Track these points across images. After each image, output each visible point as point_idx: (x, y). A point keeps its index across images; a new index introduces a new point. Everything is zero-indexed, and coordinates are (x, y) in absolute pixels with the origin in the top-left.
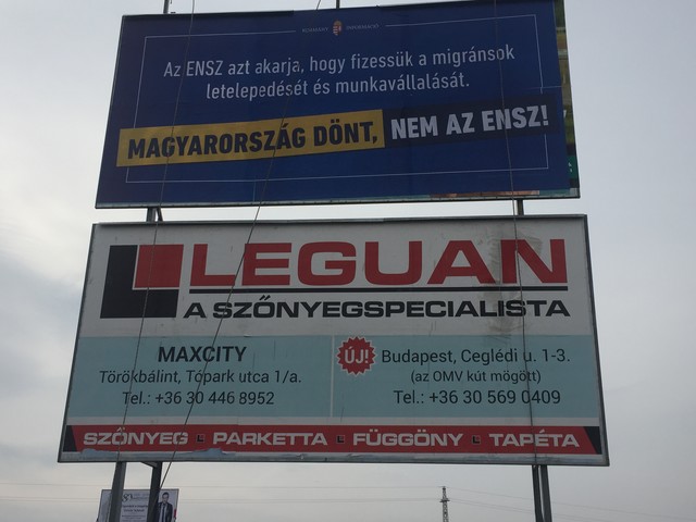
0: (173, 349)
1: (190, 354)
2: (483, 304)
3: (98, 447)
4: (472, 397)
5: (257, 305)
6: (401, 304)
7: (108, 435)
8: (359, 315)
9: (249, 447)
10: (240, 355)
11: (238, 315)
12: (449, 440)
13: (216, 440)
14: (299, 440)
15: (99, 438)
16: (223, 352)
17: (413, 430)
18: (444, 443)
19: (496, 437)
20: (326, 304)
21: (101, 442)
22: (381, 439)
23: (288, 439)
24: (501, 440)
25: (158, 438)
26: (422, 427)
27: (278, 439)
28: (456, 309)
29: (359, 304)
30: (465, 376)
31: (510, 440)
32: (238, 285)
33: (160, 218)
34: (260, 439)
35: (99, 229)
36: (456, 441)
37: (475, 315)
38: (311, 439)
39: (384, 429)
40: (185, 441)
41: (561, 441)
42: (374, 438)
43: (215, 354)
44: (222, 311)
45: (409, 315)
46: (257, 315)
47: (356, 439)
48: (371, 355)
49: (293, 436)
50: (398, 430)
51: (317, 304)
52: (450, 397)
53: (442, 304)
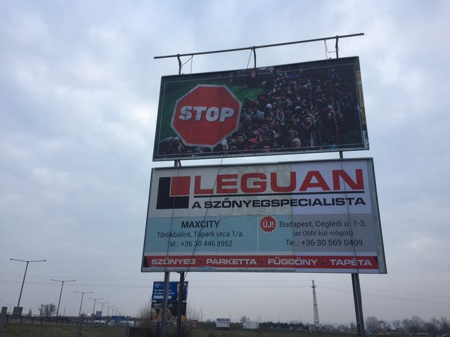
0: (188, 222)
1: (195, 225)
2: (325, 200)
3: (158, 266)
4: (321, 243)
5: (223, 202)
6: (287, 200)
7: (162, 260)
8: (269, 206)
9: (222, 265)
10: (217, 224)
11: (215, 207)
12: (311, 263)
13: (208, 262)
14: (244, 262)
15: (158, 262)
16: (209, 223)
17: (294, 257)
18: (309, 264)
19: (333, 261)
20: (254, 201)
21: (159, 263)
22: (281, 262)
23: (239, 262)
24: (335, 262)
25: (183, 262)
26: (298, 257)
27: (235, 262)
28: (312, 202)
29: (269, 201)
30: (317, 233)
31: (339, 262)
32: (215, 193)
33: (180, 165)
34: (227, 262)
35: (155, 170)
36: (314, 263)
37: (322, 205)
38: (249, 262)
39: (282, 257)
40: (195, 263)
41: (363, 263)
42: (277, 261)
43: (206, 224)
44: (208, 205)
45: (291, 205)
46: (223, 206)
47: (269, 262)
48: (275, 224)
49: (241, 260)
50: (288, 257)
51: (250, 201)
52: (311, 243)
53: (306, 200)
